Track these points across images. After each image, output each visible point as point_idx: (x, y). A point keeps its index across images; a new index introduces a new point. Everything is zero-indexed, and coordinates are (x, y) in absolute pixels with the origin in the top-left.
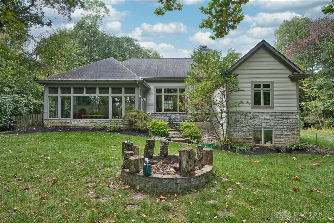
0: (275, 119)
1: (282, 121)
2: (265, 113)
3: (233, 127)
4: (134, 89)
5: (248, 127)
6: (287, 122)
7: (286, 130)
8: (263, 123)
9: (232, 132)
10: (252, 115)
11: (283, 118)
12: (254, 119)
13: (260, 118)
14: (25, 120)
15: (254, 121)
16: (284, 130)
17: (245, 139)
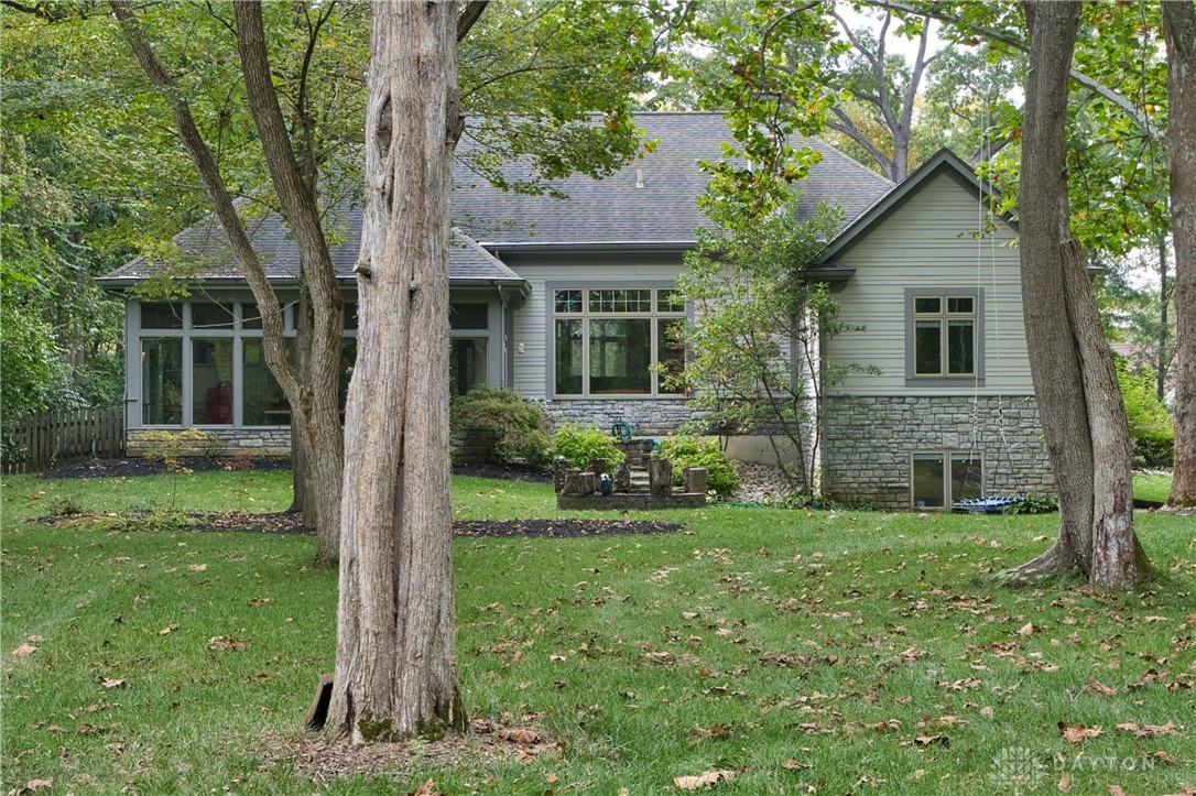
0: (989, 421)
1: (1013, 428)
2: (953, 400)
3: (842, 450)
4: (484, 308)
5: (895, 450)
6: (1029, 430)
7: (1026, 456)
8: (948, 435)
9: (839, 467)
10: (906, 407)
11: (1018, 418)
12: (915, 422)
13: (938, 416)
14: (42, 431)
15: (916, 428)
16: (1019, 456)
17: (886, 491)
